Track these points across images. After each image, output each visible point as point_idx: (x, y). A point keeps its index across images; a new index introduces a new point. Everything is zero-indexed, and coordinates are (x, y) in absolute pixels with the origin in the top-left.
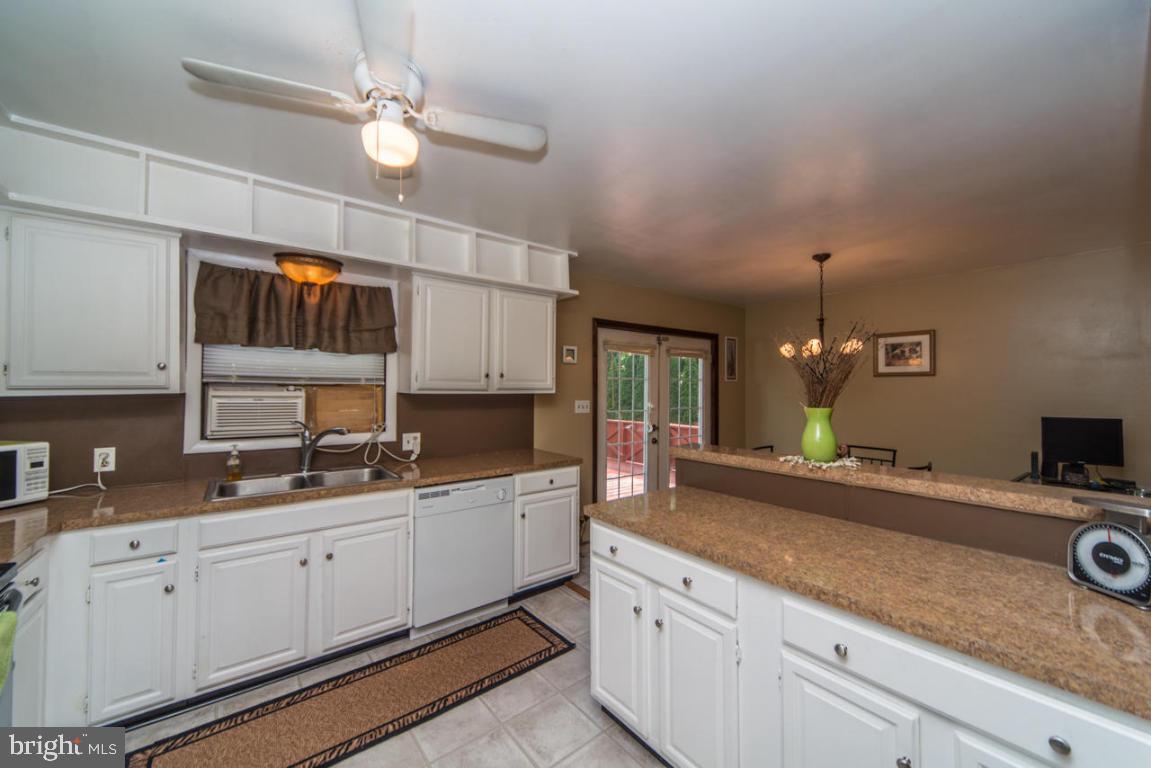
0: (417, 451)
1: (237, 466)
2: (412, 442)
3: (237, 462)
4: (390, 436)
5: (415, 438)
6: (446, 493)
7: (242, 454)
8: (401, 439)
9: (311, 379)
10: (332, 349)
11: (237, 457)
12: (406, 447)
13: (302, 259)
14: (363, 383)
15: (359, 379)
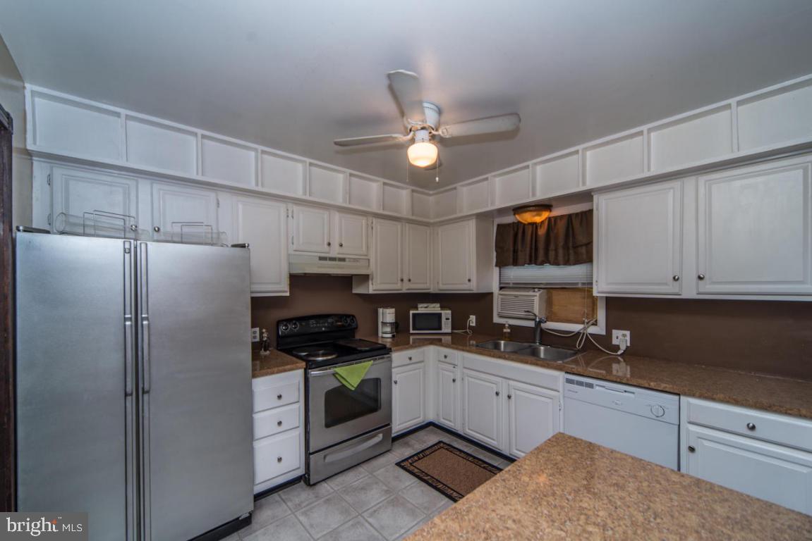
0: (623, 348)
1: (508, 333)
2: (622, 338)
3: (509, 330)
4: (600, 329)
5: (624, 336)
6: (591, 386)
7: (511, 326)
8: (611, 334)
9: (547, 284)
10: (556, 263)
11: (508, 327)
12: (615, 342)
13: (529, 209)
14: (580, 286)
15: (577, 284)
